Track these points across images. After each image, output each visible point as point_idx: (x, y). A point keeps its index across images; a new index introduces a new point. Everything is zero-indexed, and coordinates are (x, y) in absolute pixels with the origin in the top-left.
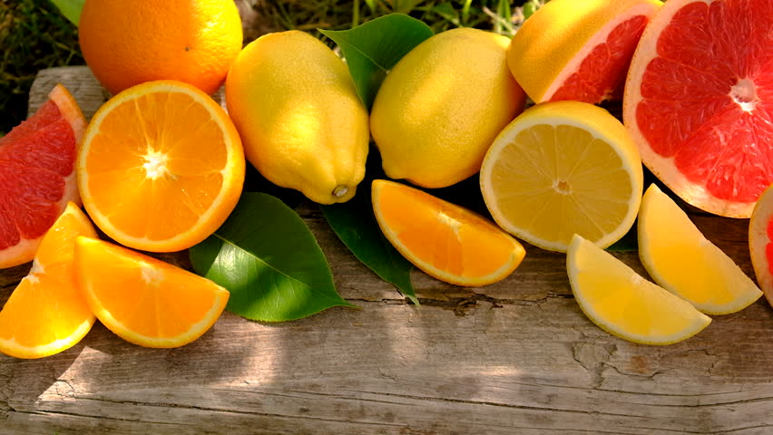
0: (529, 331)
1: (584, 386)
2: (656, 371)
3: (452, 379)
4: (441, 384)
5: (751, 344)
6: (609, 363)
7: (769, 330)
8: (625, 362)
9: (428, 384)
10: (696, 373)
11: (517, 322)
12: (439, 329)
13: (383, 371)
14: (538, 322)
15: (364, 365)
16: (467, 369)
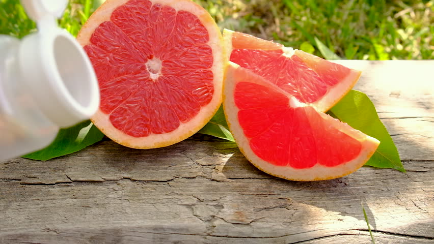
0: (161, 198)
1: (201, 233)
2: (253, 220)
3: (101, 231)
4: (93, 235)
5: (318, 202)
6: (218, 216)
7: (328, 194)
8: (230, 215)
9: (83, 235)
10: (281, 220)
11: (152, 193)
12: (95, 199)
13: (48, 226)
14: (167, 193)
15: (35, 223)
16: (113, 223)
